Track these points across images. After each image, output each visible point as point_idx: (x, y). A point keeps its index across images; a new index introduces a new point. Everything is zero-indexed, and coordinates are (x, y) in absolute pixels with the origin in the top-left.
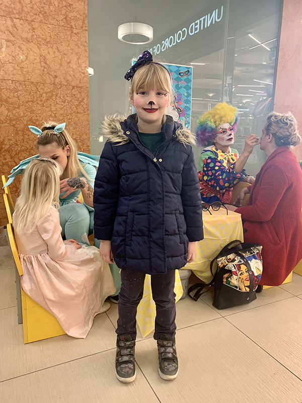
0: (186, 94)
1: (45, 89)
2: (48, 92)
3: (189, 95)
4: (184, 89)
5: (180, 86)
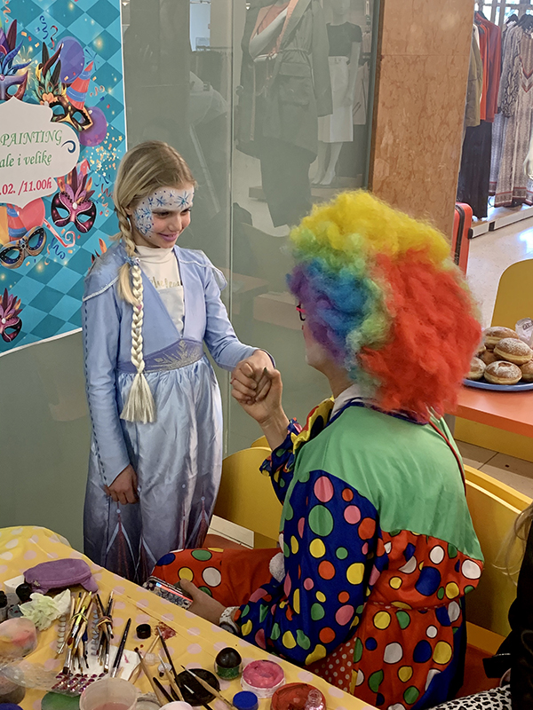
0: (99, 43)
3: (111, 46)
4: (93, 22)
5: (71, 6)
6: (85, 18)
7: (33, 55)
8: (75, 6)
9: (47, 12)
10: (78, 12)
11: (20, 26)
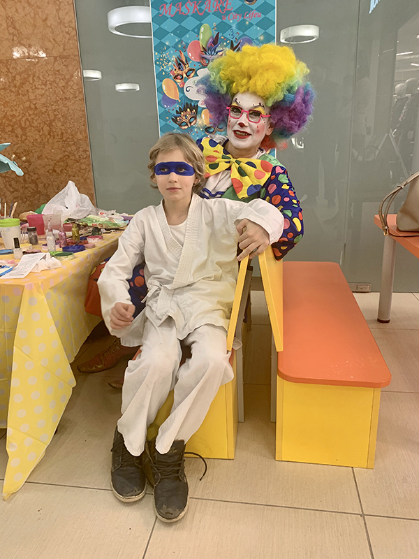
0: (262, 38)
1: (18, 68)
2: (22, 72)
4: (259, 28)
5: (247, 23)
6: (254, 27)
7: (225, 46)
8: (250, 23)
9: (234, 27)
10: (251, 25)
11: (220, 35)
